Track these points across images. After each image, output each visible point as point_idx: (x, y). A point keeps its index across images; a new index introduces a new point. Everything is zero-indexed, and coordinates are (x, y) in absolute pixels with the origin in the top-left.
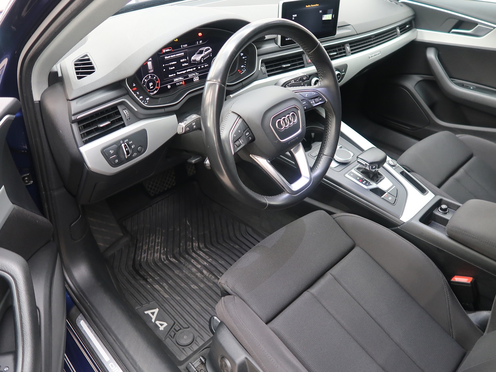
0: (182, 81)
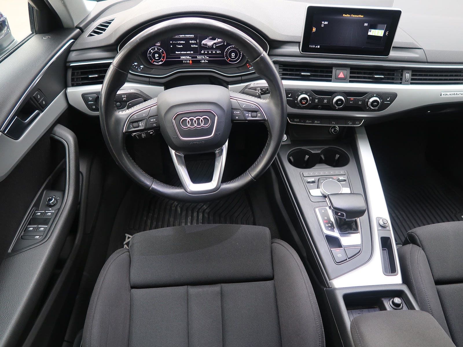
0: (190, 60)
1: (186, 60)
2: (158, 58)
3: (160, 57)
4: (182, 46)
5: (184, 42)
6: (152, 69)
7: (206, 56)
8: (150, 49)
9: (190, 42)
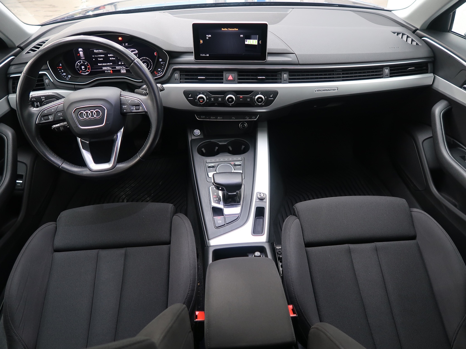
0: (110, 70)
1: (107, 70)
2: (84, 69)
3: (86, 68)
4: (102, 59)
5: (104, 56)
6: (79, 77)
7: (123, 67)
8: (77, 62)
9: (109, 55)
